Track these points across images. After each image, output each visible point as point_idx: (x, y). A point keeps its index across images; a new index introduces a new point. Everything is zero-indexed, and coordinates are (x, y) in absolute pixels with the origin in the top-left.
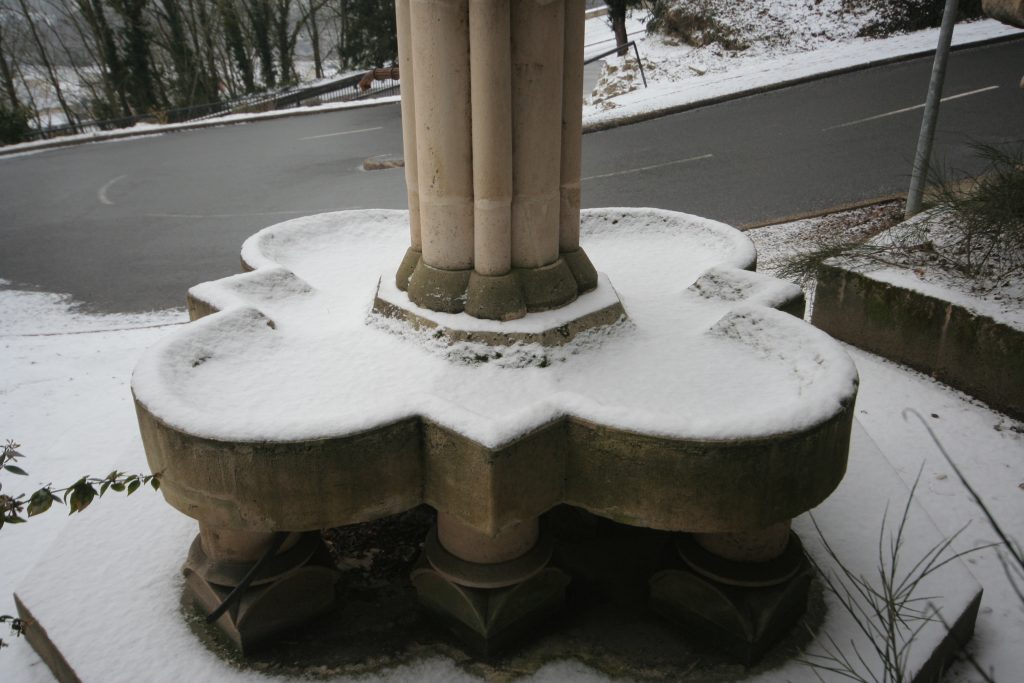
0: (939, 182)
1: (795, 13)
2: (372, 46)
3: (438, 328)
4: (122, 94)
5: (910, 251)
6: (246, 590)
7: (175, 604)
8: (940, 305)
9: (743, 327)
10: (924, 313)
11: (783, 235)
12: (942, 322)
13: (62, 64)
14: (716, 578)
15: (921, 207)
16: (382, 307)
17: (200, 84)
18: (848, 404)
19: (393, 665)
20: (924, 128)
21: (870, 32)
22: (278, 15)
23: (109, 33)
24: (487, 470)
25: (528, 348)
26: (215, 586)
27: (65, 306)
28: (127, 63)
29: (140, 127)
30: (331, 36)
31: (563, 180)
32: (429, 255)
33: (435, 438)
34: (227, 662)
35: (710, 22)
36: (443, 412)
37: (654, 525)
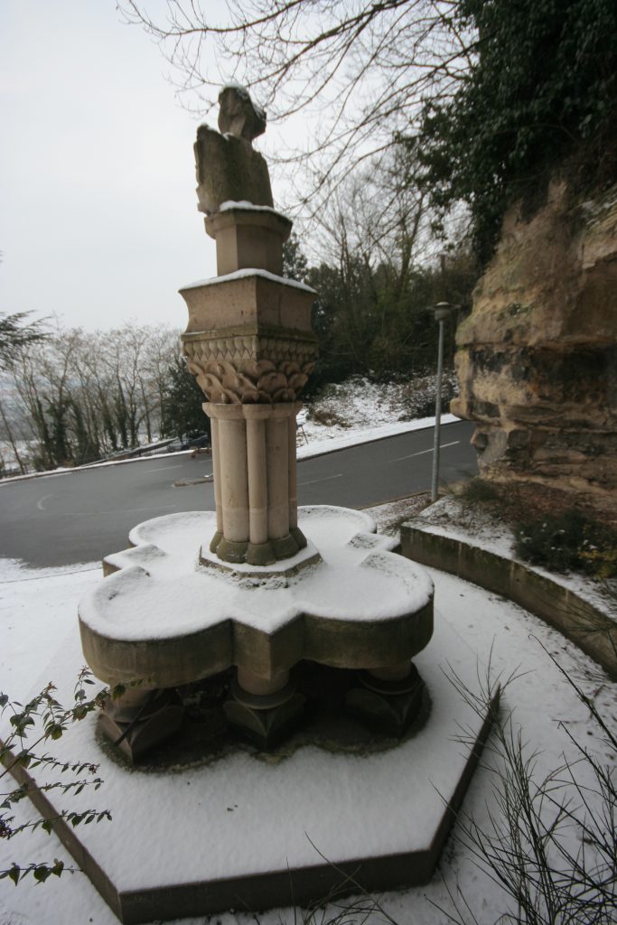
0: (445, 484)
1: (371, 411)
2: (176, 428)
3: (234, 571)
4: (50, 453)
5: (439, 517)
6: (137, 723)
7: (92, 736)
8: (456, 543)
9: (377, 561)
10: (449, 546)
11: (379, 511)
12: (458, 550)
13: (19, 440)
14: (379, 691)
15: (438, 497)
16: (204, 562)
17: (90, 448)
18: (431, 597)
19: (216, 759)
20: (435, 462)
21: (403, 419)
22: (130, 415)
23: (45, 426)
24: (267, 645)
25: (278, 579)
26: (118, 723)
27: (19, 565)
28: (54, 439)
29: (60, 470)
30: (156, 423)
31: (290, 497)
32: (227, 535)
33: (239, 630)
34: (123, 769)
35: (334, 416)
36: (245, 616)
37: (350, 667)
